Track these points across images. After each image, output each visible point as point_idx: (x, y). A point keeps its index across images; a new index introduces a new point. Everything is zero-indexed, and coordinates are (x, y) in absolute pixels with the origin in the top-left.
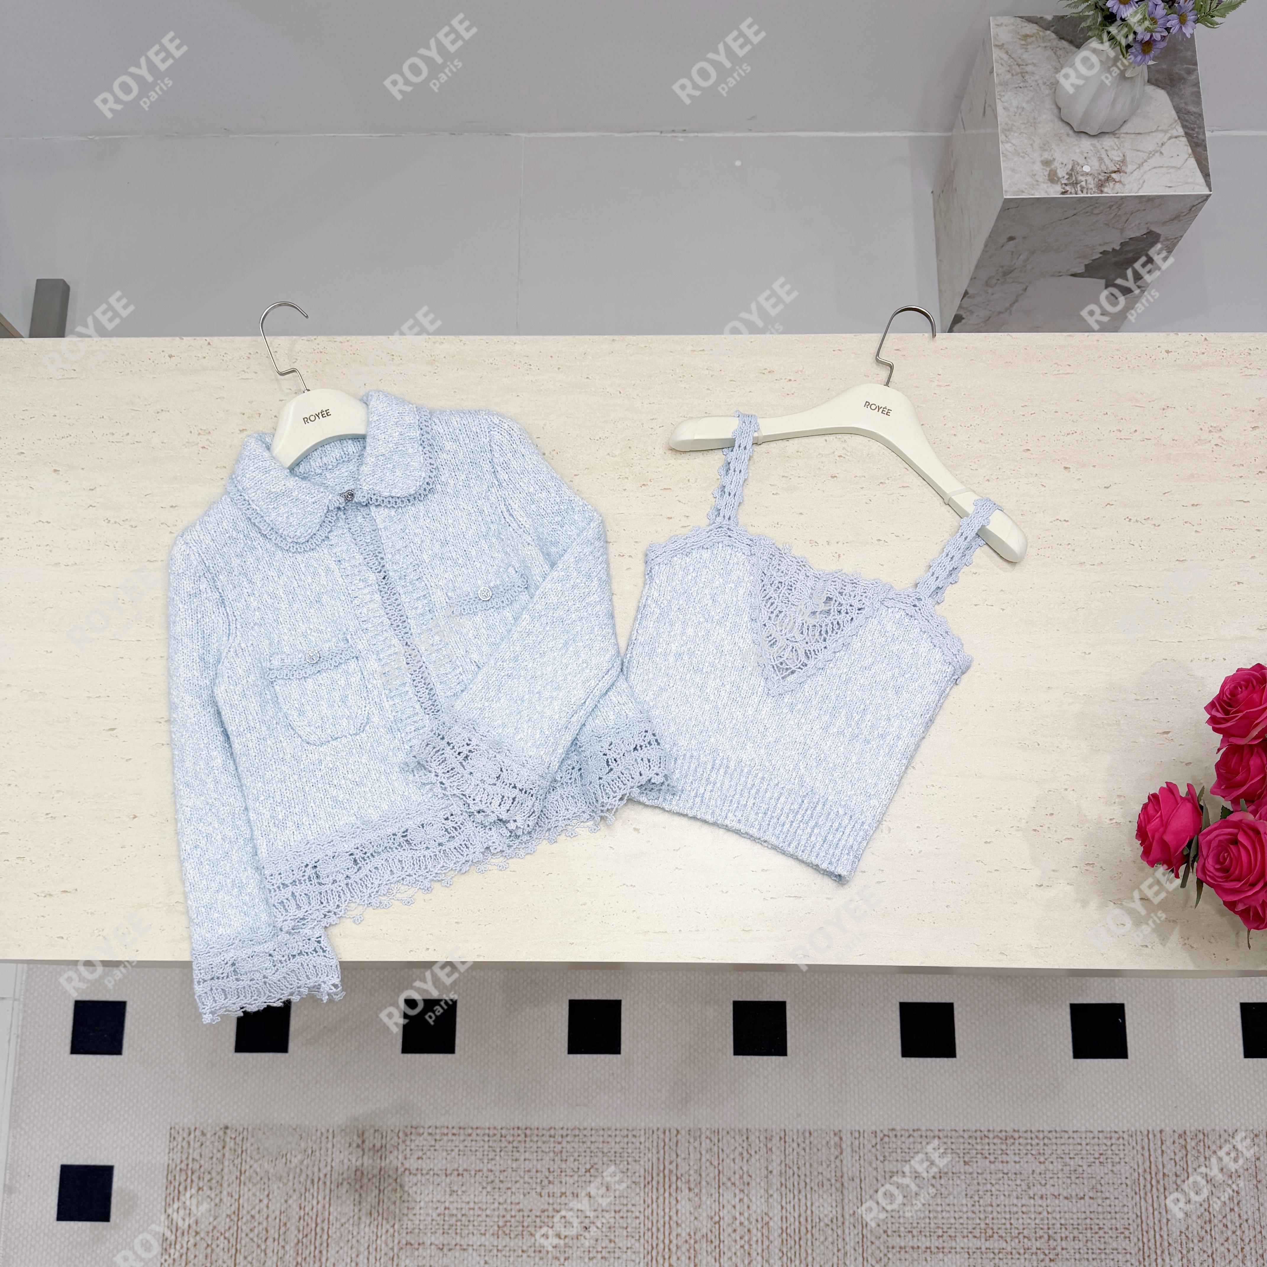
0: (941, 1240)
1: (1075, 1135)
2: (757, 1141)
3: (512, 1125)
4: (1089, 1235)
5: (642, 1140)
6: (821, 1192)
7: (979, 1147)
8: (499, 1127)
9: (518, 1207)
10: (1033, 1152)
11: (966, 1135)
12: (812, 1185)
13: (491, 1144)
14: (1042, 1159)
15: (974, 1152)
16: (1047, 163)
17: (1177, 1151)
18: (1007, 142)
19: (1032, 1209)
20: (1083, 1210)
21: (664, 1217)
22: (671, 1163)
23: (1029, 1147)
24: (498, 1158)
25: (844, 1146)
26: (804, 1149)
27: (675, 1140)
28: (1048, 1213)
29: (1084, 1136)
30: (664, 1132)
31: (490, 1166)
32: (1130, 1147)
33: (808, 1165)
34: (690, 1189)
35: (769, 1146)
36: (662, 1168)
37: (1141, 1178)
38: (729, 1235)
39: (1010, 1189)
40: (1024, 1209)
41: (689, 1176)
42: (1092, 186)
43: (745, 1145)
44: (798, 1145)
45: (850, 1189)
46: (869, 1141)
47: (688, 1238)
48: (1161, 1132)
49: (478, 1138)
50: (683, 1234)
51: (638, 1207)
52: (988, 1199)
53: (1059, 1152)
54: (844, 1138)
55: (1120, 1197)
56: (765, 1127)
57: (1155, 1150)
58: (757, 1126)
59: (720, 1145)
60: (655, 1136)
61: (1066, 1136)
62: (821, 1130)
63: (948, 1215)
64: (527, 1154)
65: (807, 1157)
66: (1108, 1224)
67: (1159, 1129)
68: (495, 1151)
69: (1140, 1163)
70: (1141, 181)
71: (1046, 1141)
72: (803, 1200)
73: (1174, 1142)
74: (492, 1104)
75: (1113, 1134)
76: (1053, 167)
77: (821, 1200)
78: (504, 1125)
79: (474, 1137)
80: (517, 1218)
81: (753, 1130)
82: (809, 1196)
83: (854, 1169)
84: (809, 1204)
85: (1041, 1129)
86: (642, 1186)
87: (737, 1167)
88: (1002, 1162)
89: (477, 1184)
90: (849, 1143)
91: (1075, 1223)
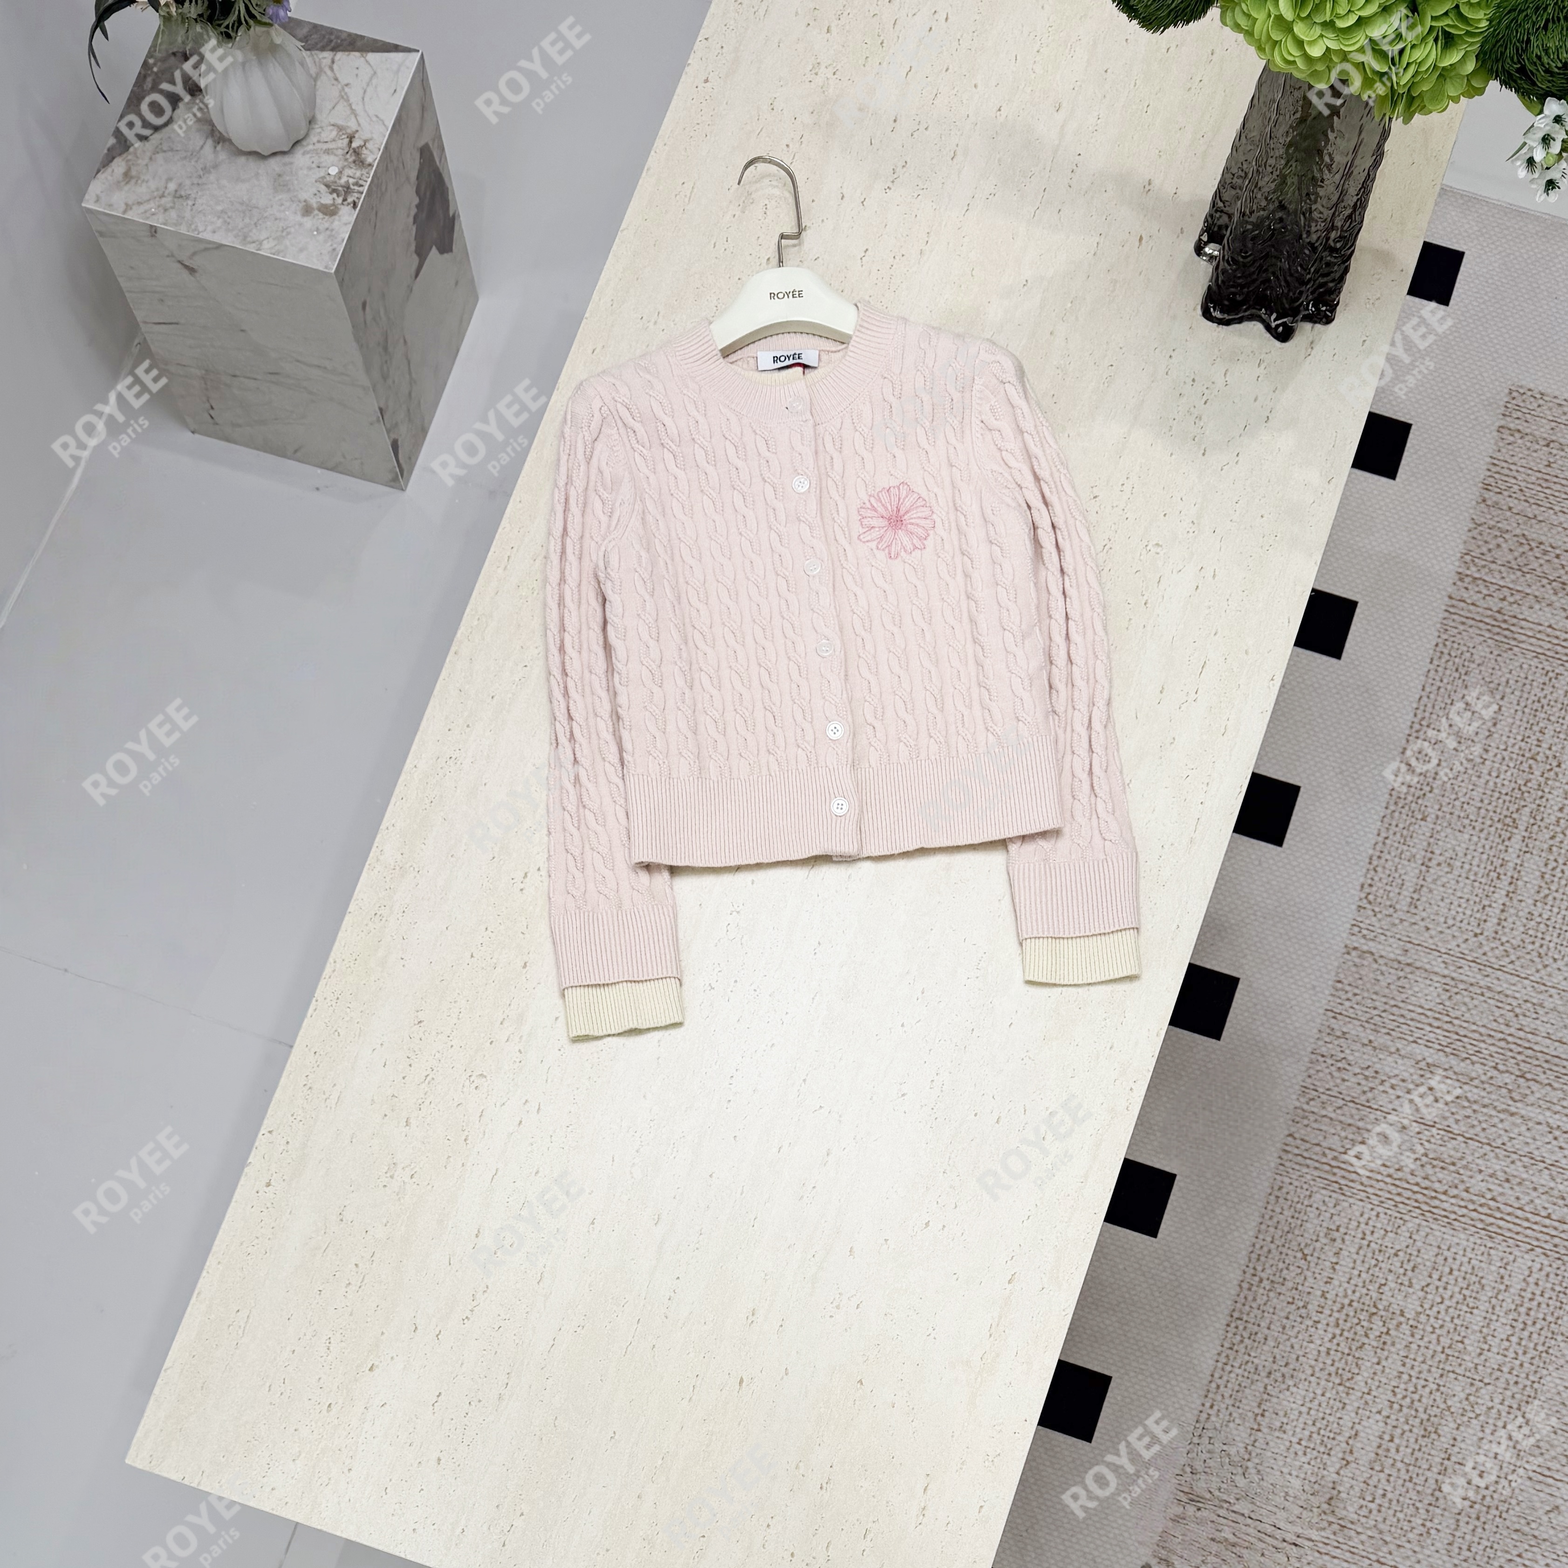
0: (1502, 877)
1: (1428, 689)
2: (1330, 1046)
3: (1221, 1332)
4: (1543, 715)
5: (1287, 1180)
6: (1410, 992)
7: (1411, 798)
8: (1220, 1348)
9: (1323, 1354)
11: (1392, 808)
12: (1399, 999)
13: (1236, 1364)
15: (1413, 805)
16: (307, 210)
17: (1477, 589)
18: (261, 244)
19: (1497, 765)
20: (1513, 711)
21: (1386, 1183)
22: (1324, 1155)
24: (1256, 1361)
25: (1365, 948)
26: (1355, 995)
27: (1299, 1142)
28: (1505, 750)
29: (1430, 681)
30: (1286, 1152)
31: (1263, 1374)
32: (1459, 636)
33: (1374, 997)
34: (1363, 1142)
35: (1339, 1034)
36: (1327, 1168)
37: (1496, 637)
39: (1467, 781)
40: (1494, 774)
41: (1346, 1138)
42: (358, 174)
43: (1330, 1061)
44: (1348, 999)
45: (1416, 957)
46: (1367, 918)
47: (1418, 1162)
48: (1450, 597)
49: (1225, 1378)
51: (1366, 1210)
54: (1356, 945)
55: (1511, 667)
56: (1315, 1031)
57: (1469, 611)
58: (1312, 1040)
59: (1321, 1090)
60: (1288, 1164)
62: (1338, 967)
63: (1477, 859)
64: (1263, 1324)
66: (1536, 691)
67: (1446, 599)
68: (1247, 1362)
69: (1479, 632)
70: (374, 119)
71: (1424, 723)
72: (1413, 1015)
73: (1467, 589)
74: (1189, 1349)
75: (1438, 649)
76: (315, 206)
77: (1419, 995)
78: (1218, 1342)
79: (1222, 1382)
80: (1336, 1359)
81: (1313, 1046)
82: (1411, 1008)
83: (1395, 946)
84: (1420, 1010)
85: (1409, 723)
86: (1343, 1198)
87: (1354, 1080)
88: (1434, 779)
89: (1281, 1396)
90: (1363, 941)
91: (1525, 725)
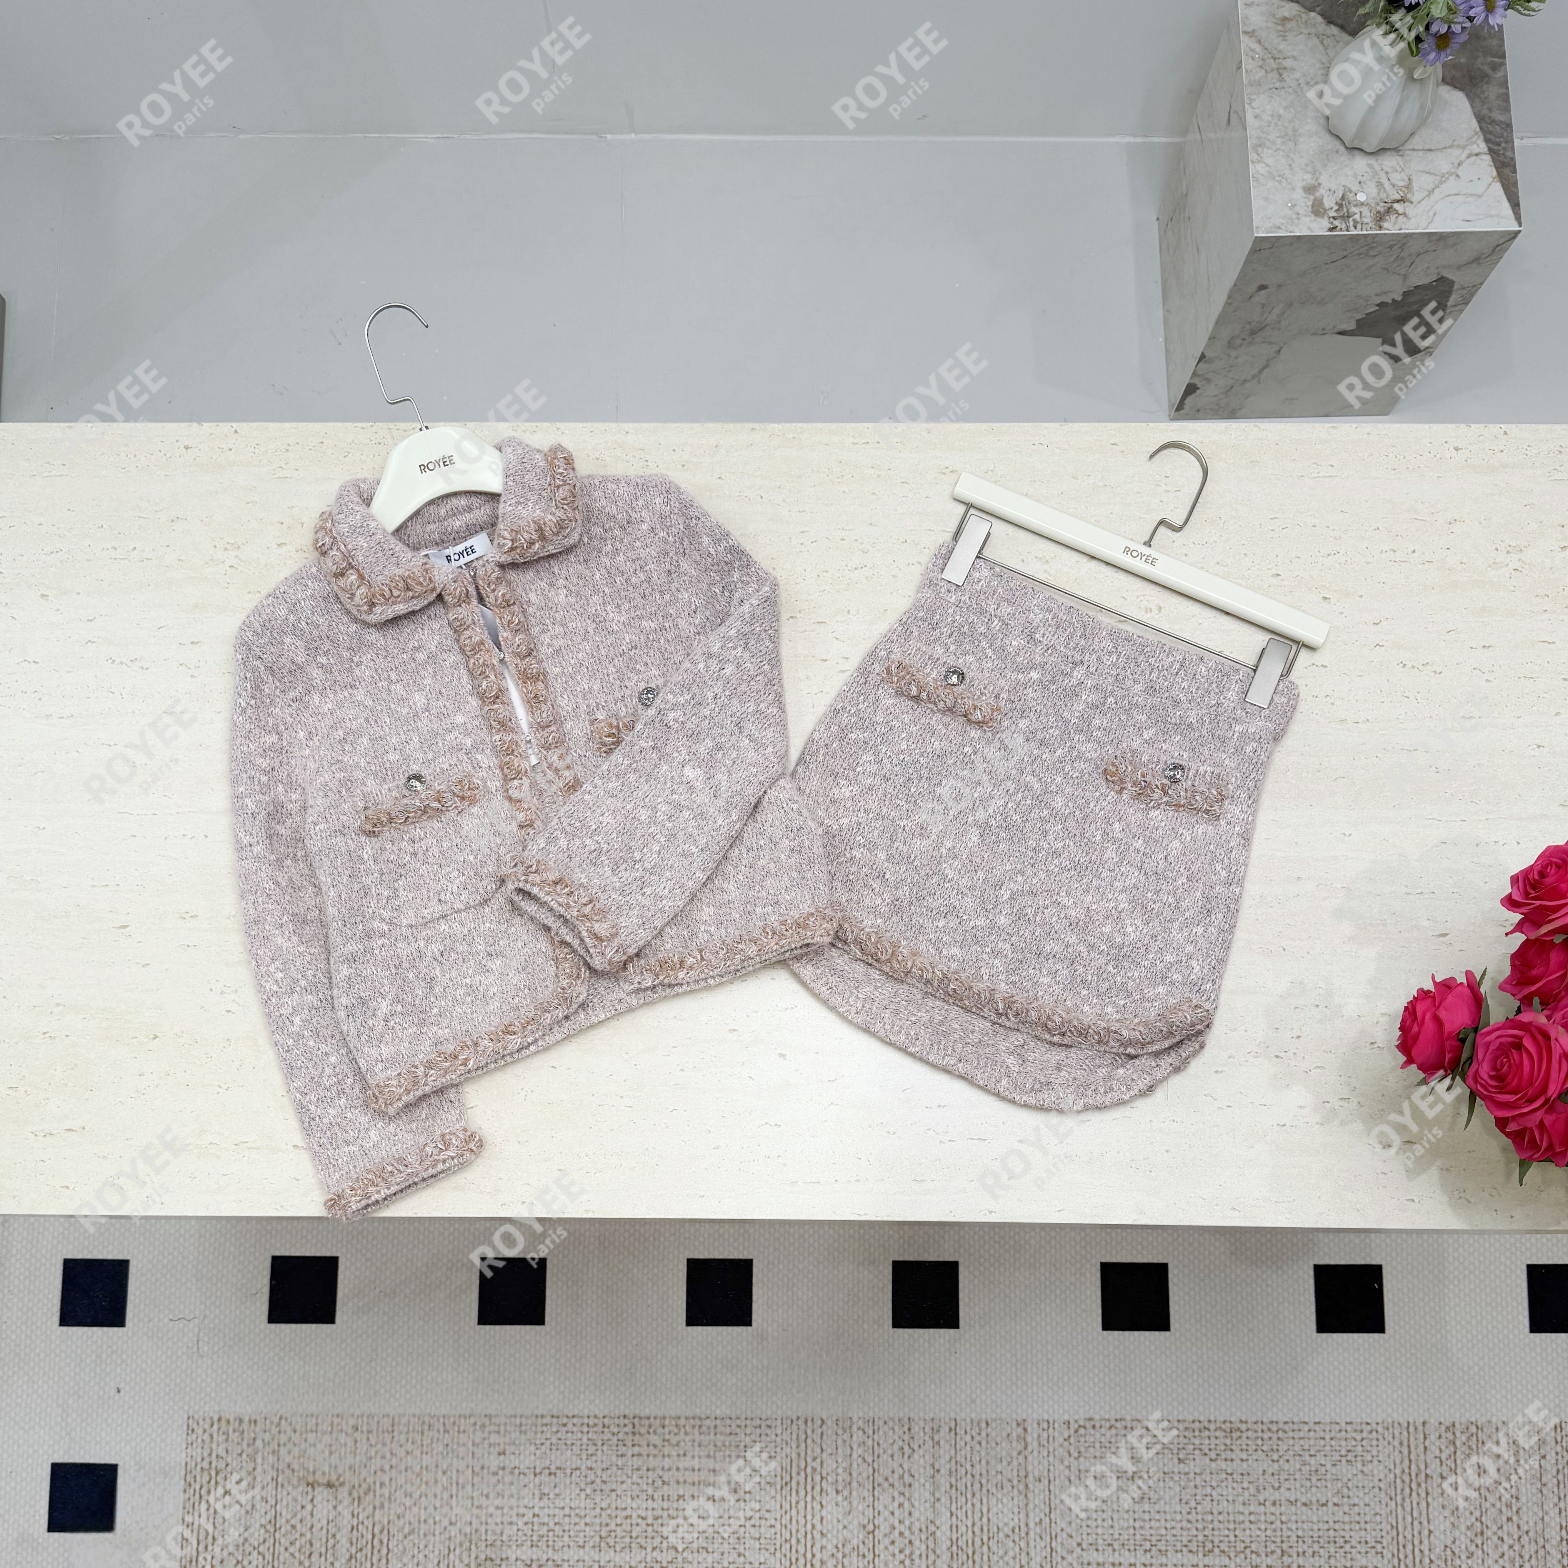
0: (1148, 1555)
1: (1317, 1428)
2: (922, 1434)
3: (617, 1412)
4: (1332, 1550)
5: (779, 1431)
6: (1000, 1496)
7: (1197, 1441)
8: (601, 1415)
9: (624, 1514)
10: (1265, 1448)
11: (1181, 1426)
12: (990, 1486)
13: (590, 1436)
14: (1275, 1457)
15: (1192, 1447)
16: (1310, 189)
17: (1443, 1447)
18: (1259, 162)
19: (1263, 1518)
20: (1325, 1519)
21: (805, 1526)
22: (814, 1459)
23: (1260, 1442)
24: (599, 1452)
25: (1029, 1439)
26: (980, 1443)
27: (819, 1431)
28: (1282, 1522)
29: (1328, 1428)
30: (806, 1422)
31: (589, 1464)
32: (1386, 1443)
33: (984, 1462)
34: (837, 1492)
35: (936, 1438)
36: (803, 1466)
37: (1398, 1481)
38: (886, 1548)
39: (1235, 1492)
40: (1252, 1518)
41: (837, 1475)
42: (1367, 220)
43: (906, 1437)
44: (973, 1438)
45: (1037, 1492)
46: (1061, 1433)
47: (835, 1551)
48: (1424, 1423)
49: (575, 1429)
50: (829, 1547)
51: (773, 1514)
52: (1207, 1505)
53: (1296, 1448)
54: (1029, 1430)
55: (1372, 1504)
56: (932, 1415)
57: (1416, 1447)
58: (921, 1415)
59: (876, 1437)
60: (794, 1427)
61: (1306, 1428)
62: (1001, 1419)
63: (1158, 1524)
64: (635, 1449)
65: (983, 1453)
66: (1356, 1537)
67: (1421, 1421)
68: (595, 1445)
69: (1398, 1462)
70: (1431, 214)
71: (1280, 1434)
72: (978, 1505)
73: (1440, 1437)
74: (592, 1388)
75: (1364, 1426)
76: (1318, 194)
77: (1000, 1505)
78: (606, 1412)
79: (570, 1427)
80: (624, 1527)
81: (916, 1419)
82: (985, 1501)
83: (1041, 1467)
84: (985, 1510)
85: (1275, 1419)
86: (779, 1487)
87: (895, 1465)
88: (1226, 1460)
89: (573, 1486)
90: (1035, 1435)
91: (1316, 1535)
